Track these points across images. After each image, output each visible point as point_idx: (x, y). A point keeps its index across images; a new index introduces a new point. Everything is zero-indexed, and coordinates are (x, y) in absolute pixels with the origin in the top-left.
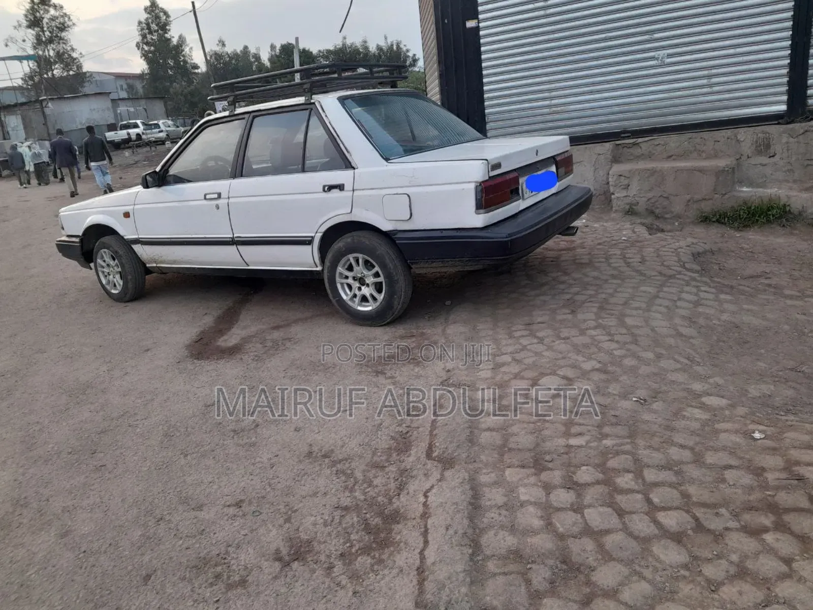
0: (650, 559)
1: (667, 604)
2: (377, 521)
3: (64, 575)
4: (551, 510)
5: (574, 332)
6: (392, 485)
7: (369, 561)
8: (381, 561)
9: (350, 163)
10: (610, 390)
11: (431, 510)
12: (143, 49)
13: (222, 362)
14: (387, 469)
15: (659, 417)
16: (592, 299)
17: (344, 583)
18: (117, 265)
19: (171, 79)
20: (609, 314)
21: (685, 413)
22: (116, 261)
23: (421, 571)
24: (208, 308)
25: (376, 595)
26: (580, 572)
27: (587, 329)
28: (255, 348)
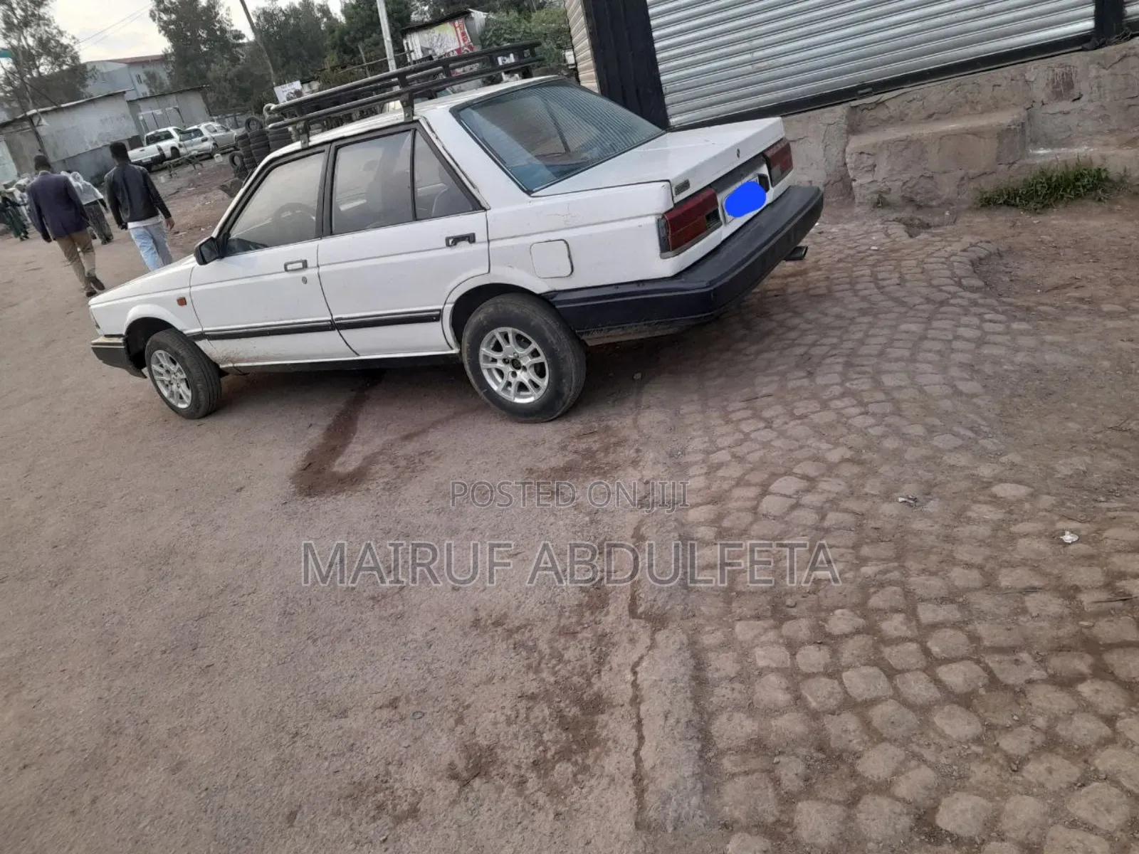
0: (932, 735)
1: (956, 795)
2: (574, 711)
3: (186, 823)
4: (799, 678)
5: (814, 406)
6: (589, 659)
7: (570, 770)
8: (585, 769)
9: (478, 202)
10: (867, 490)
11: (643, 693)
12: (160, 19)
13: (342, 497)
14: (580, 636)
15: (937, 522)
16: (834, 352)
17: (541, 802)
18: (179, 370)
19: (208, 59)
20: (859, 373)
21: (969, 514)
22: (178, 365)
23: (638, 779)
24: (312, 416)
25: (585, 815)
26: (843, 762)
27: (831, 399)
28: (383, 471)
